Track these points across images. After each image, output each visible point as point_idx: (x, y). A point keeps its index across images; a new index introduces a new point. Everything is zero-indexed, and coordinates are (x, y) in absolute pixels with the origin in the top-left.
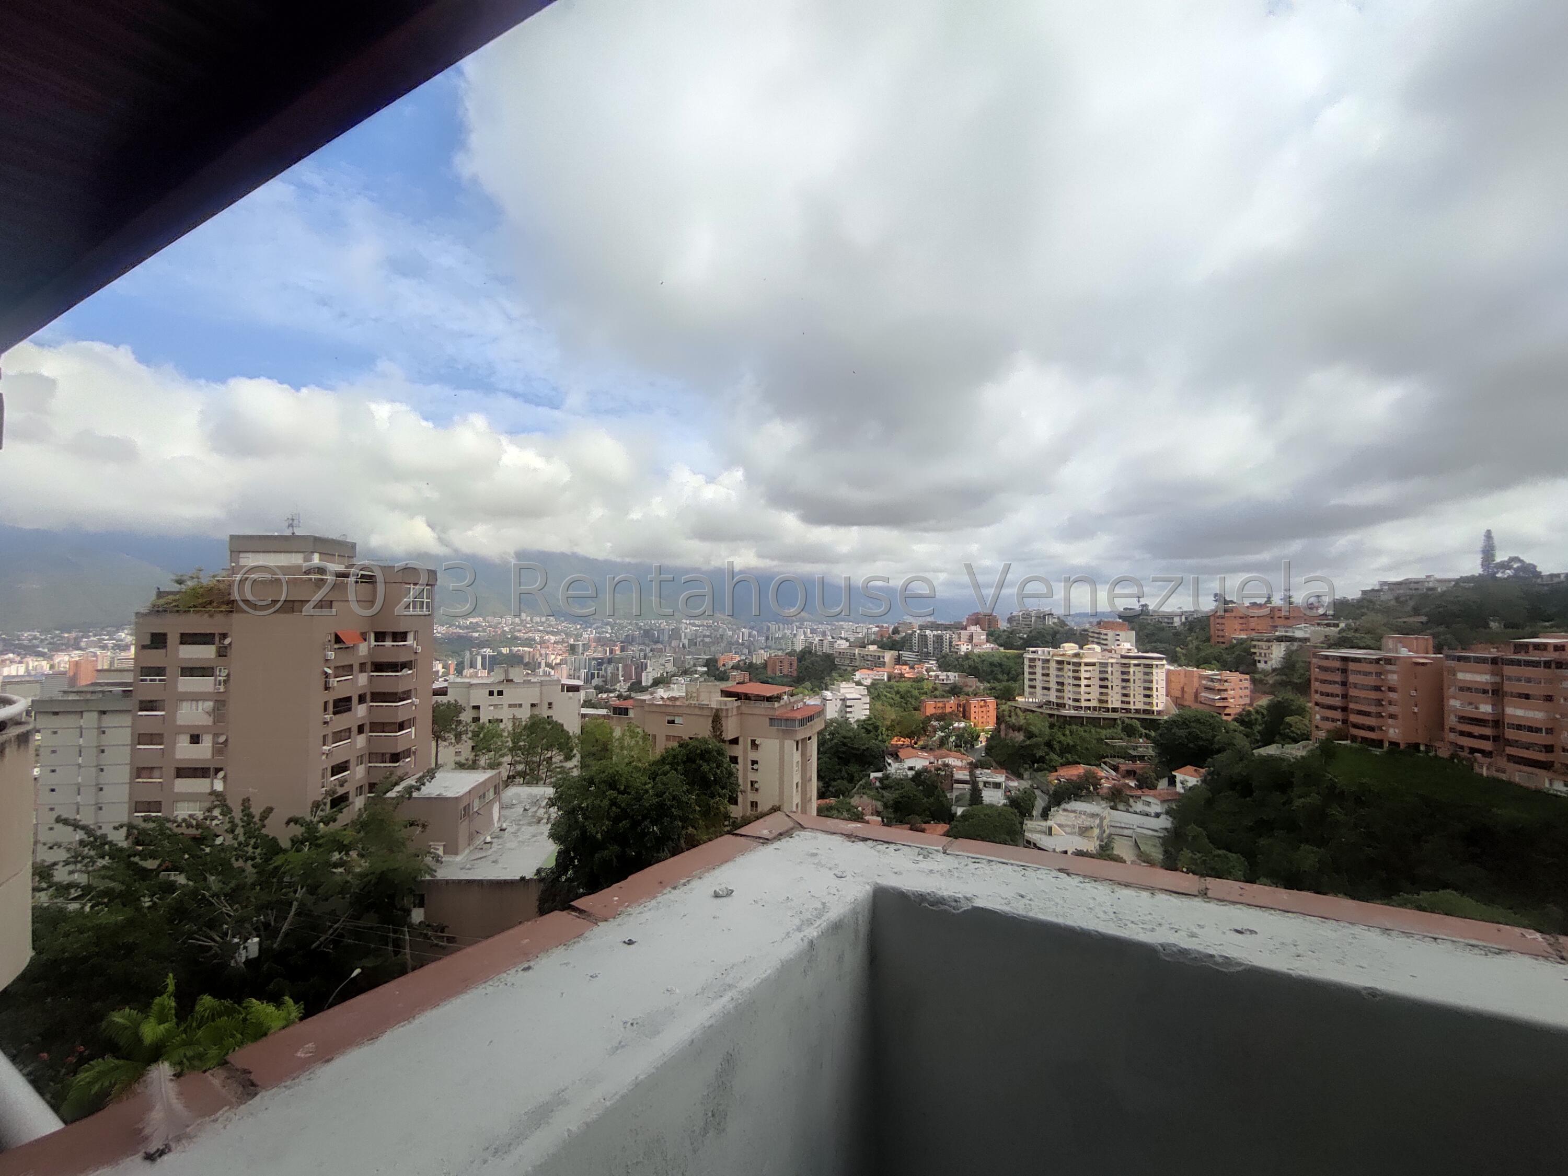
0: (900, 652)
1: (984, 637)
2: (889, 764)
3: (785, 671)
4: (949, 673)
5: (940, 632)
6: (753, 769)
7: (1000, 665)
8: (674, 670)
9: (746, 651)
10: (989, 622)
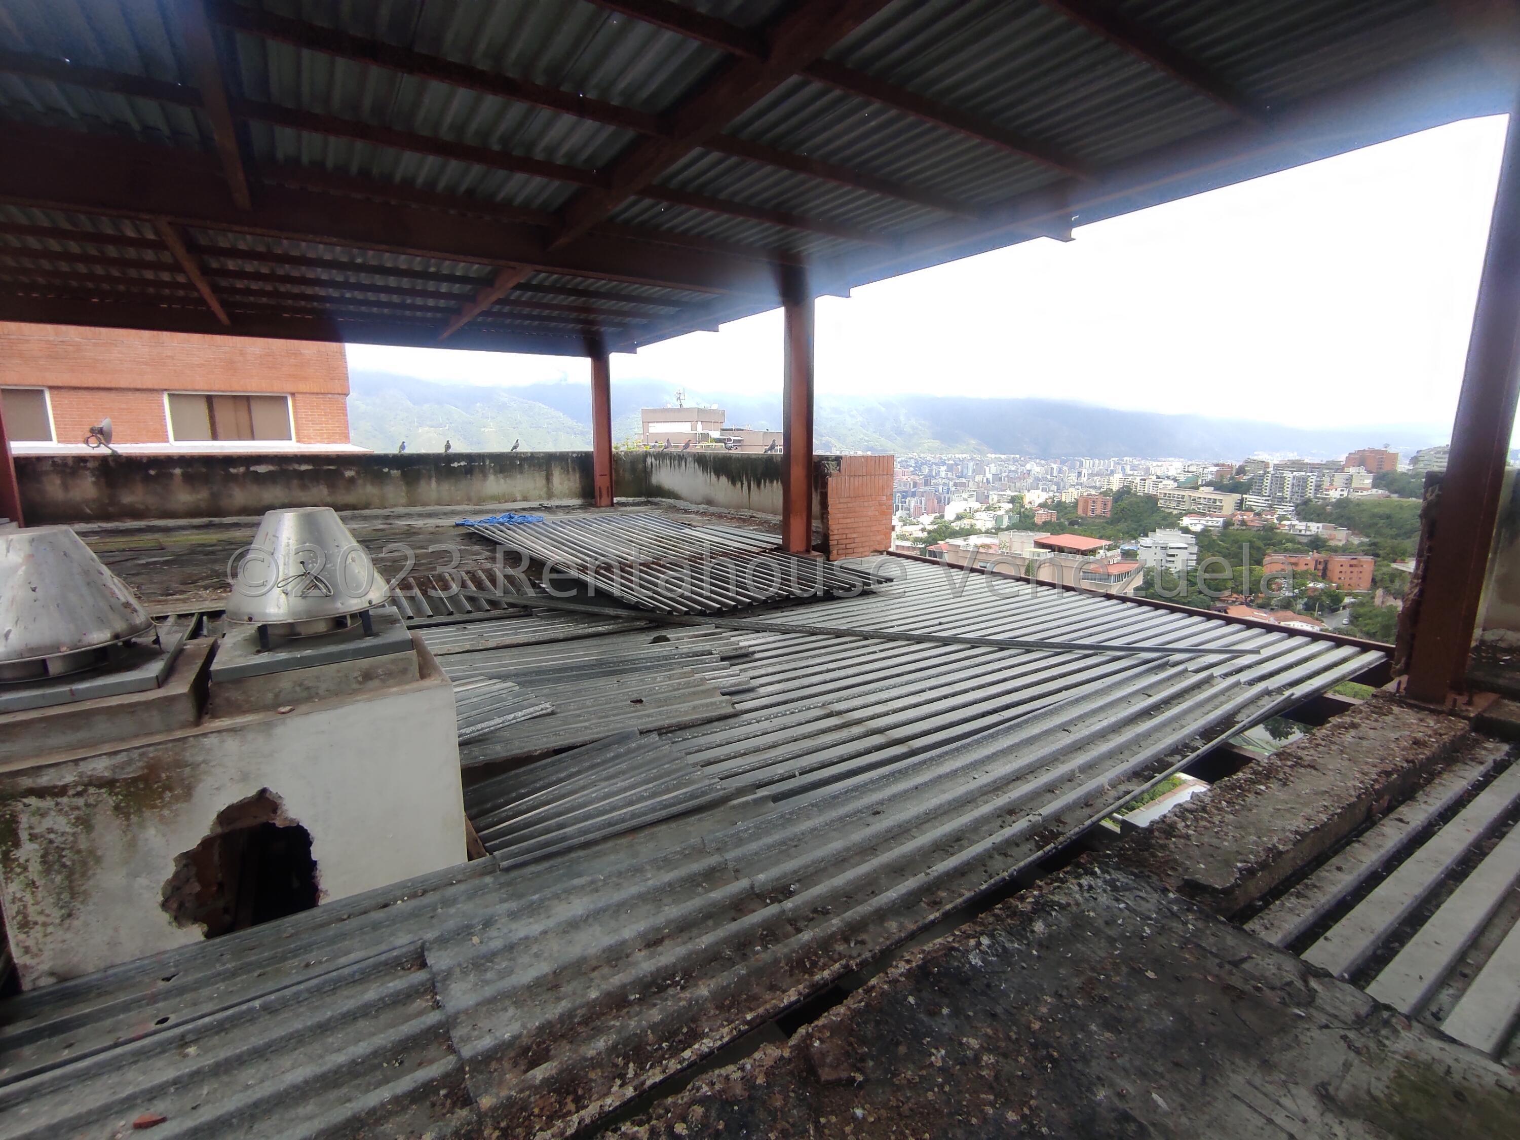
0: (1245, 496)
4: (1310, 524)
5: (1303, 474)
7: (1388, 517)
8: (977, 505)
9: (1055, 488)
10: (1381, 462)
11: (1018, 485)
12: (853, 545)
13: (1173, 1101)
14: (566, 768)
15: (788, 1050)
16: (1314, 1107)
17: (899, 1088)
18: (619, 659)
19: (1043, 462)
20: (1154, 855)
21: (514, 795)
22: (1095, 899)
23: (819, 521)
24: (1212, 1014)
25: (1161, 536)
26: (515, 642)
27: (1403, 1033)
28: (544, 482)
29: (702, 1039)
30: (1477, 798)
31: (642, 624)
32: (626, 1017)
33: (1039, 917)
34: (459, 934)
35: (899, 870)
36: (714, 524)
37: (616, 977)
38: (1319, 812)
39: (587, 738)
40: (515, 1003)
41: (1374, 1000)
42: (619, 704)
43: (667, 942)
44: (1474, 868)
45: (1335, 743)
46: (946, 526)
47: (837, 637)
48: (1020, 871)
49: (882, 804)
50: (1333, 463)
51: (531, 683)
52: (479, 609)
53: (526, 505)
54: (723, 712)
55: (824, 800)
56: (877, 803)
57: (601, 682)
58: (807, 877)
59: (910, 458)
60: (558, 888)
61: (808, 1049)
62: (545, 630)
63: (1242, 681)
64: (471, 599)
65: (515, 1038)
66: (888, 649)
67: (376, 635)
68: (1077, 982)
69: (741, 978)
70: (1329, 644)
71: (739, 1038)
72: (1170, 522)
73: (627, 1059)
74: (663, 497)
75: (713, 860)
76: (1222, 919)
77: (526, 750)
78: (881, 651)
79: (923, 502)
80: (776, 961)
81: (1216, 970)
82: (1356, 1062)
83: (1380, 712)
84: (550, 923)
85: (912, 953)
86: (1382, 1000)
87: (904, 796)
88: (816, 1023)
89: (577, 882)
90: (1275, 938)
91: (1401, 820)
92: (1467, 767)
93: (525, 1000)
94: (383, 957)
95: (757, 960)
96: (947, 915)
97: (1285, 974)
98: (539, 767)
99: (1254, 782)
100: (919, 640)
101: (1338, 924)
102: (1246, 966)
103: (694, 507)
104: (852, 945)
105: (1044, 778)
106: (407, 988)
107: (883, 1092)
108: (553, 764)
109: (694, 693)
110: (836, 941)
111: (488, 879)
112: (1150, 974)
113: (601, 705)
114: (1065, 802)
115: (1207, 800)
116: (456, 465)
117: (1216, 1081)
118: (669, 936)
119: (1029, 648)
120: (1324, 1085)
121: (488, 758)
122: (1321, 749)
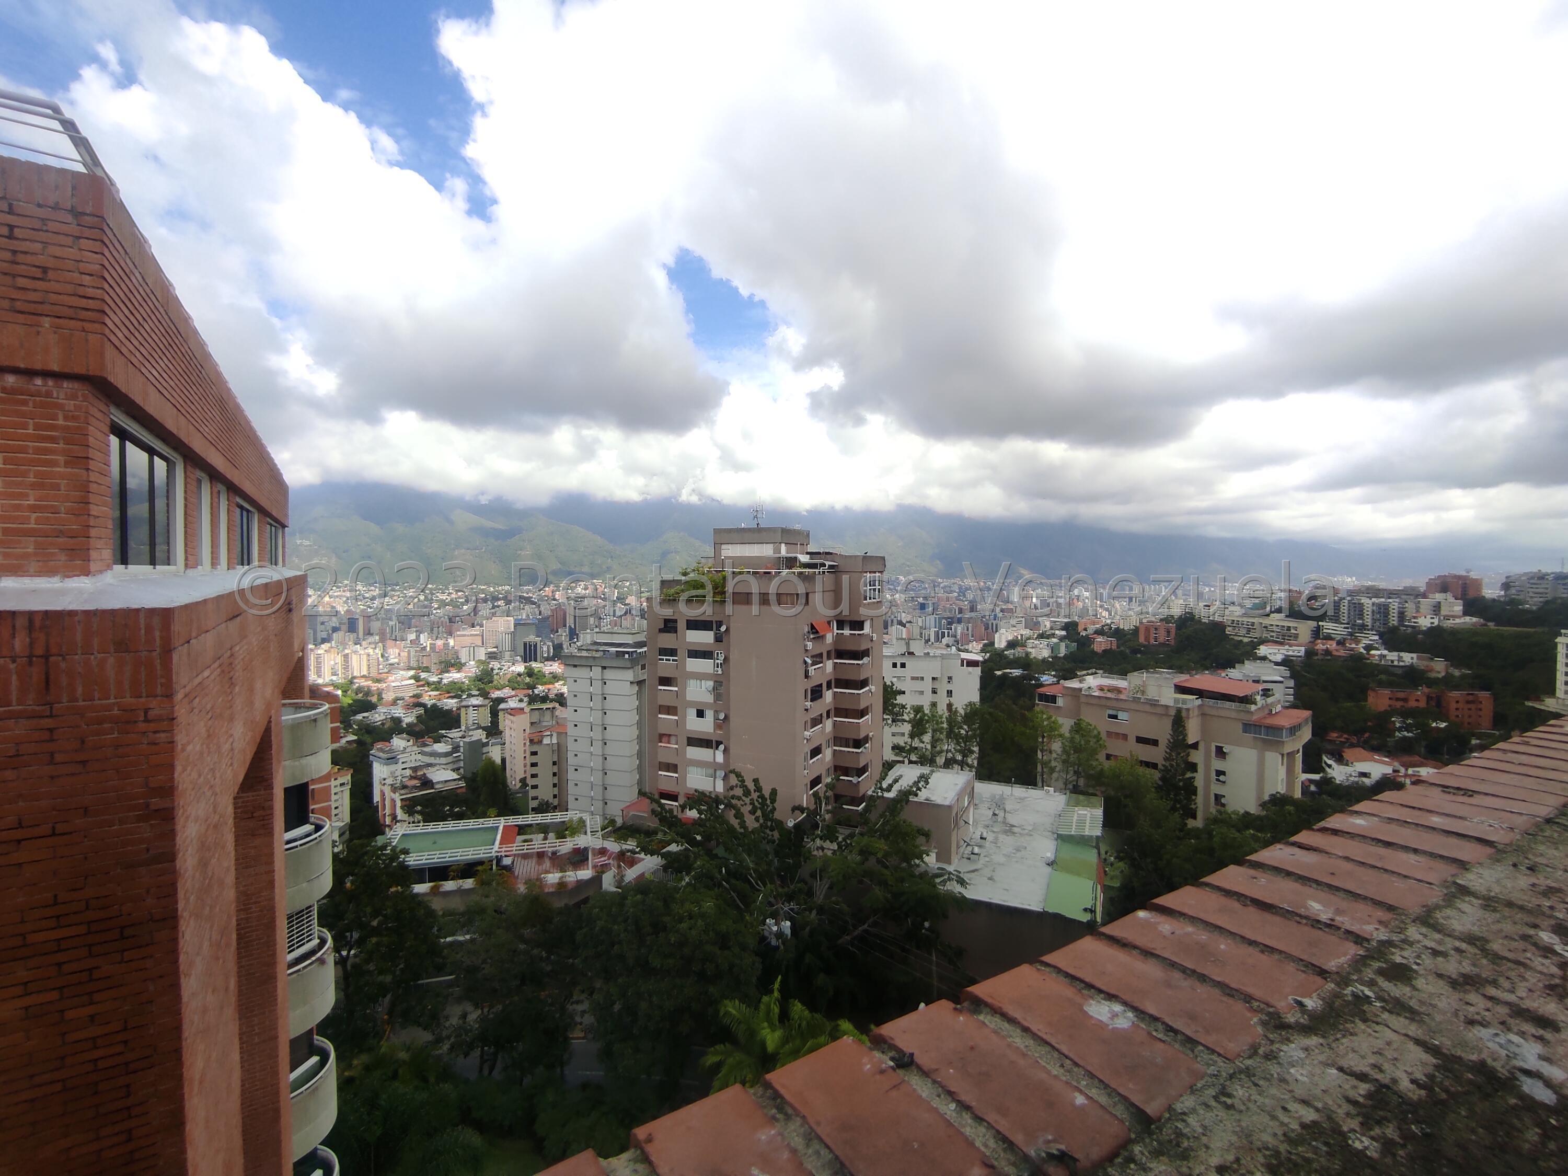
0: (1320, 623)
1: (1458, 608)
2: (1330, 766)
3: (1161, 639)
4: (1402, 654)
5: (1383, 600)
6: (1218, 780)
7: (1489, 646)
10: (1465, 588)
25: (1249, 668)
46: (1000, 654)
50: (1413, 588)
72: (1248, 652)
79: (970, 629)
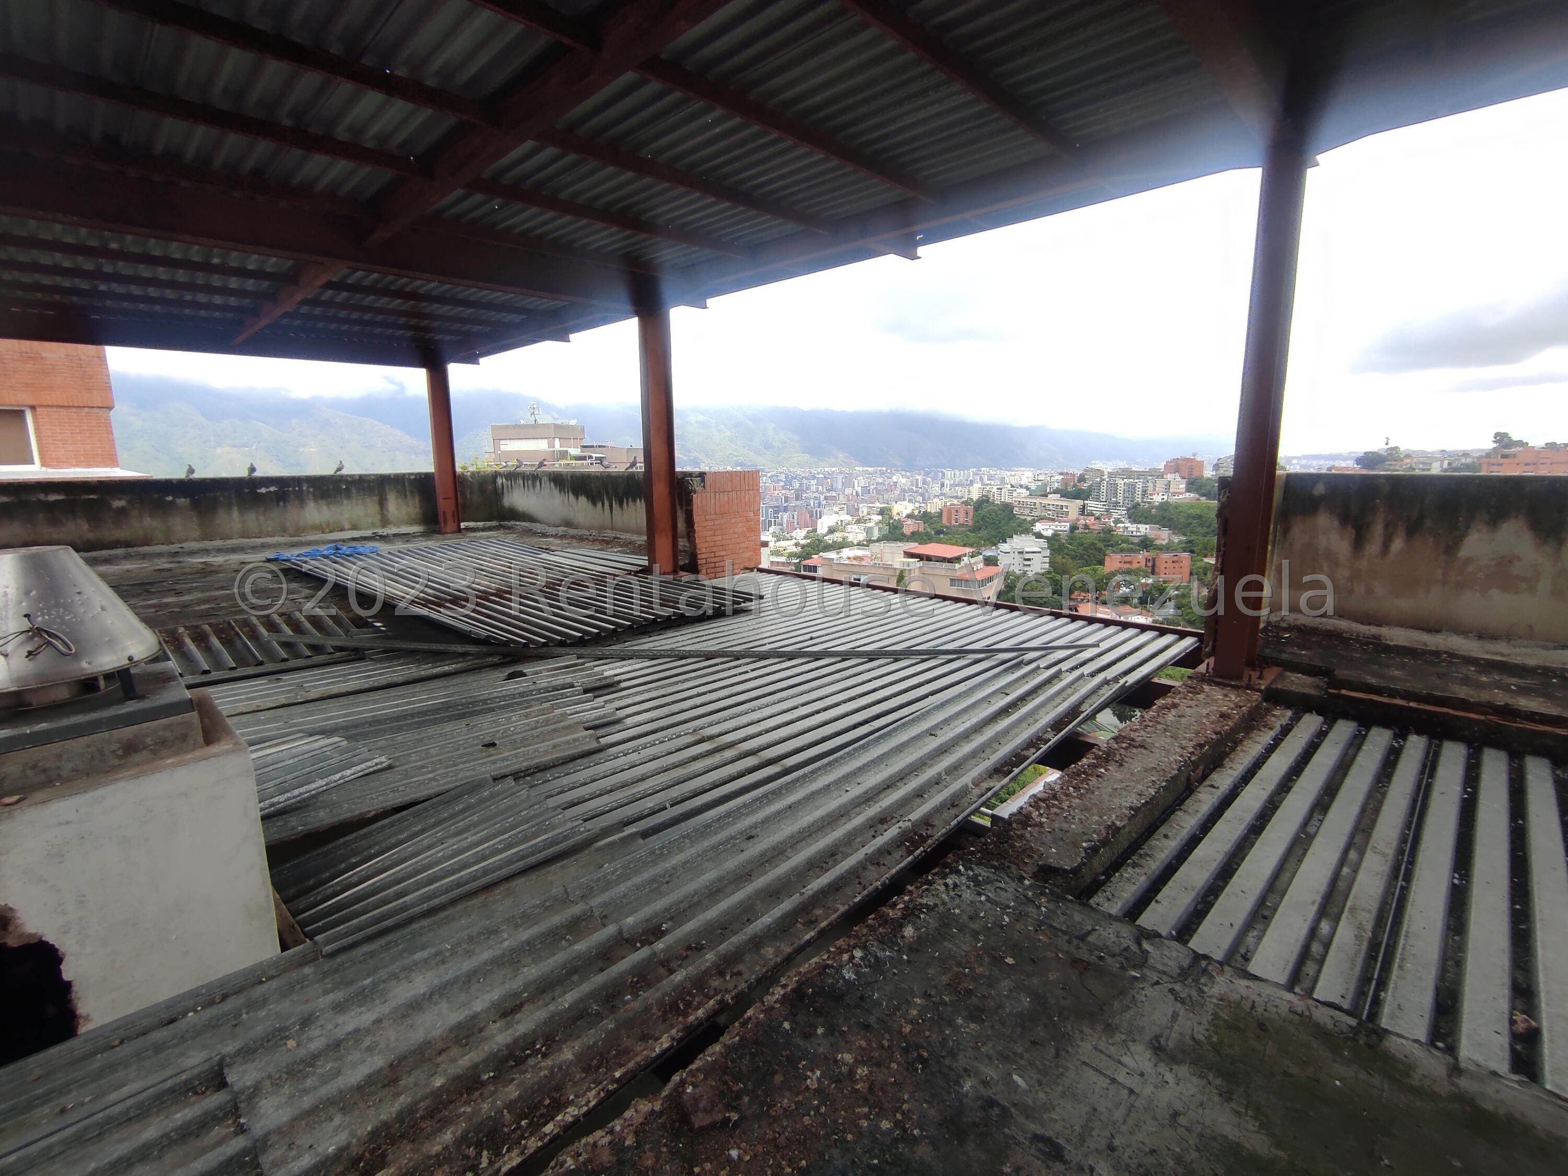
0: (1086, 502)
1: (1183, 486)
3: (961, 520)
4: (1139, 526)
5: (1132, 480)
7: (1200, 517)
8: (849, 518)
9: (920, 499)
10: (1191, 469)
11: (886, 496)
12: (722, 564)
13: (1032, 1078)
14: (407, 828)
15: (660, 1102)
16: (1150, 1060)
17: (776, 1119)
18: (470, 700)
19: (908, 474)
20: (1013, 846)
21: (343, 866)
22: (960, 896)
23: (685, 540)
24: (1063, 988)
25: (1019, 542)
26: (343, 690)
27: (1219, 979)
28: (377, 507)
29: (567, 1108)
30: (1270, 760)
31: (496, 659)
32: (479, 1101)
33: (909, 922)
34: (268, 1041)
35: (774, 893)
36: (574, 548)
37: (467, 1058)
38: (1148, 787)
39: (432, 791)
40: (343, 1109)
41: (1194, 952)
42: (469, 750)
43: (526, 1007)
44: (1269, 821)
45: (1159, 723)
46: (819, 540)
47: (708, 659)
48: (892, 878)
49: (756, 828)
50: (1155, 470)
51: (365, 735)
52: (298, 656)
53: (356, 534)
54: (586, 748)
55: (696, 830)
56: (751, 827)
57: (448, 727)
58: (678, 915)
59: (781, 473)
60: (396, 967)
61: (680, 1097)
62: (380, 674)
63: (1085, 673)
64: (287, 645)
65: (341, 1150)
66: (760, 668)
67: (142, 697)
68: (945, 979)
69: (609, 1033)
70: (1155, 633)
71: (608, 1099)
72: (1025, 528)
73: (480, 1147)
74: (517, 520)
75: (577, 910)
76: (1070, 897)
77: (357, 812)
78: (753, 670)
79: (796, 517)
80: (647, 1008)
81: (1065, 947)
82: (1182, 1012)
83: (1195, 691)
84: (386, 1009)
85: (789, 977)
86: (1201, 952)
87: (778, 816)
88: (690, 1067)
89: (419, 956)
90: (1115, 908)
91: (1212, 786)
92: (1261, 733)
93: (355, 1103)
94: (168, 1084)
95: (626, 1011)
96: (822, 933)
97: (1123, 940)
98: (375, 830)
99: (1095, 766)
100: (791, 656)
101: (1166, 887)
102: (1091, 938)
103: (552, 531)
104: (728, 978)
105: (914, 784)
106: (200, 1116)
107: (759, 1127)
108: (392, 825)
109: (555, 730)
110: (712, 976)
111: (308, 970)
112: (1010, 961)
113: (449, 752)
114: (933, 806)
115: (1057, 788)
116: (263, 490)
117: (1068, 1052)
118: (529, 1000)
119: (897, 656)
120: (1157, 1038)
121: (309, 827)
122: (1149, 729)
